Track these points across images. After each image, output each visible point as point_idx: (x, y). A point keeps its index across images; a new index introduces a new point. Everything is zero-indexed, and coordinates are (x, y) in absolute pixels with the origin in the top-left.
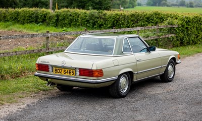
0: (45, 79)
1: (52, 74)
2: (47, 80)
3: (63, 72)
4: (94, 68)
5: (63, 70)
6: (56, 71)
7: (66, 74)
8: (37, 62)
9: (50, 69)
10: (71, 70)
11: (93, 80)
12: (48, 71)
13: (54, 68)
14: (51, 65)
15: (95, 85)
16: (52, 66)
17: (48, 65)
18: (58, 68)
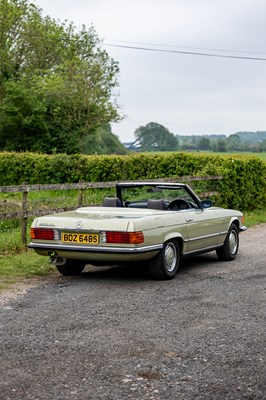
0: (47, 252)
1: (59, 243)
2: (49, 254)
3: (77, 239)
4: (131, 230)
5: (78, 235)
6: (66, 238)
7: (84, 242)
8: (33, 226)
9: (56, 237)
10: (91, 235)
11: (130, 248)
12: (52, 238)
13: (63, 234)
14: (58, 230)
15: (133, 256)
16: (60, 231)
17: (52, 230)
18: (69, 233)
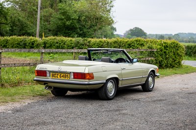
0: (43, 83)
1: (49, 78)
2: (45, 84)
3: (59, 76)
4: (86, 72)
5: (59, 74)
6: (53, 76)
7: (62, 78)
8: (36, 69)
9: (48, 75)
10: (66, 74)
11: (86, 82)
12: (46, 76)
13: (51, 74)
14: (49, 71)
15: (87, 86)
16: (50, 72)
17: (46, 71)
18: (54, 73)
